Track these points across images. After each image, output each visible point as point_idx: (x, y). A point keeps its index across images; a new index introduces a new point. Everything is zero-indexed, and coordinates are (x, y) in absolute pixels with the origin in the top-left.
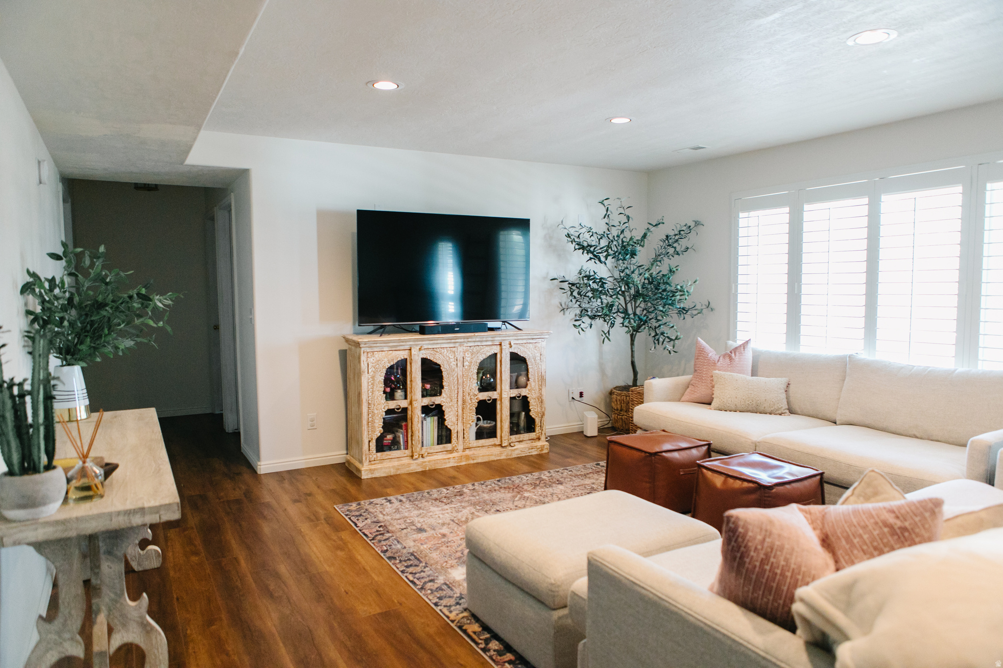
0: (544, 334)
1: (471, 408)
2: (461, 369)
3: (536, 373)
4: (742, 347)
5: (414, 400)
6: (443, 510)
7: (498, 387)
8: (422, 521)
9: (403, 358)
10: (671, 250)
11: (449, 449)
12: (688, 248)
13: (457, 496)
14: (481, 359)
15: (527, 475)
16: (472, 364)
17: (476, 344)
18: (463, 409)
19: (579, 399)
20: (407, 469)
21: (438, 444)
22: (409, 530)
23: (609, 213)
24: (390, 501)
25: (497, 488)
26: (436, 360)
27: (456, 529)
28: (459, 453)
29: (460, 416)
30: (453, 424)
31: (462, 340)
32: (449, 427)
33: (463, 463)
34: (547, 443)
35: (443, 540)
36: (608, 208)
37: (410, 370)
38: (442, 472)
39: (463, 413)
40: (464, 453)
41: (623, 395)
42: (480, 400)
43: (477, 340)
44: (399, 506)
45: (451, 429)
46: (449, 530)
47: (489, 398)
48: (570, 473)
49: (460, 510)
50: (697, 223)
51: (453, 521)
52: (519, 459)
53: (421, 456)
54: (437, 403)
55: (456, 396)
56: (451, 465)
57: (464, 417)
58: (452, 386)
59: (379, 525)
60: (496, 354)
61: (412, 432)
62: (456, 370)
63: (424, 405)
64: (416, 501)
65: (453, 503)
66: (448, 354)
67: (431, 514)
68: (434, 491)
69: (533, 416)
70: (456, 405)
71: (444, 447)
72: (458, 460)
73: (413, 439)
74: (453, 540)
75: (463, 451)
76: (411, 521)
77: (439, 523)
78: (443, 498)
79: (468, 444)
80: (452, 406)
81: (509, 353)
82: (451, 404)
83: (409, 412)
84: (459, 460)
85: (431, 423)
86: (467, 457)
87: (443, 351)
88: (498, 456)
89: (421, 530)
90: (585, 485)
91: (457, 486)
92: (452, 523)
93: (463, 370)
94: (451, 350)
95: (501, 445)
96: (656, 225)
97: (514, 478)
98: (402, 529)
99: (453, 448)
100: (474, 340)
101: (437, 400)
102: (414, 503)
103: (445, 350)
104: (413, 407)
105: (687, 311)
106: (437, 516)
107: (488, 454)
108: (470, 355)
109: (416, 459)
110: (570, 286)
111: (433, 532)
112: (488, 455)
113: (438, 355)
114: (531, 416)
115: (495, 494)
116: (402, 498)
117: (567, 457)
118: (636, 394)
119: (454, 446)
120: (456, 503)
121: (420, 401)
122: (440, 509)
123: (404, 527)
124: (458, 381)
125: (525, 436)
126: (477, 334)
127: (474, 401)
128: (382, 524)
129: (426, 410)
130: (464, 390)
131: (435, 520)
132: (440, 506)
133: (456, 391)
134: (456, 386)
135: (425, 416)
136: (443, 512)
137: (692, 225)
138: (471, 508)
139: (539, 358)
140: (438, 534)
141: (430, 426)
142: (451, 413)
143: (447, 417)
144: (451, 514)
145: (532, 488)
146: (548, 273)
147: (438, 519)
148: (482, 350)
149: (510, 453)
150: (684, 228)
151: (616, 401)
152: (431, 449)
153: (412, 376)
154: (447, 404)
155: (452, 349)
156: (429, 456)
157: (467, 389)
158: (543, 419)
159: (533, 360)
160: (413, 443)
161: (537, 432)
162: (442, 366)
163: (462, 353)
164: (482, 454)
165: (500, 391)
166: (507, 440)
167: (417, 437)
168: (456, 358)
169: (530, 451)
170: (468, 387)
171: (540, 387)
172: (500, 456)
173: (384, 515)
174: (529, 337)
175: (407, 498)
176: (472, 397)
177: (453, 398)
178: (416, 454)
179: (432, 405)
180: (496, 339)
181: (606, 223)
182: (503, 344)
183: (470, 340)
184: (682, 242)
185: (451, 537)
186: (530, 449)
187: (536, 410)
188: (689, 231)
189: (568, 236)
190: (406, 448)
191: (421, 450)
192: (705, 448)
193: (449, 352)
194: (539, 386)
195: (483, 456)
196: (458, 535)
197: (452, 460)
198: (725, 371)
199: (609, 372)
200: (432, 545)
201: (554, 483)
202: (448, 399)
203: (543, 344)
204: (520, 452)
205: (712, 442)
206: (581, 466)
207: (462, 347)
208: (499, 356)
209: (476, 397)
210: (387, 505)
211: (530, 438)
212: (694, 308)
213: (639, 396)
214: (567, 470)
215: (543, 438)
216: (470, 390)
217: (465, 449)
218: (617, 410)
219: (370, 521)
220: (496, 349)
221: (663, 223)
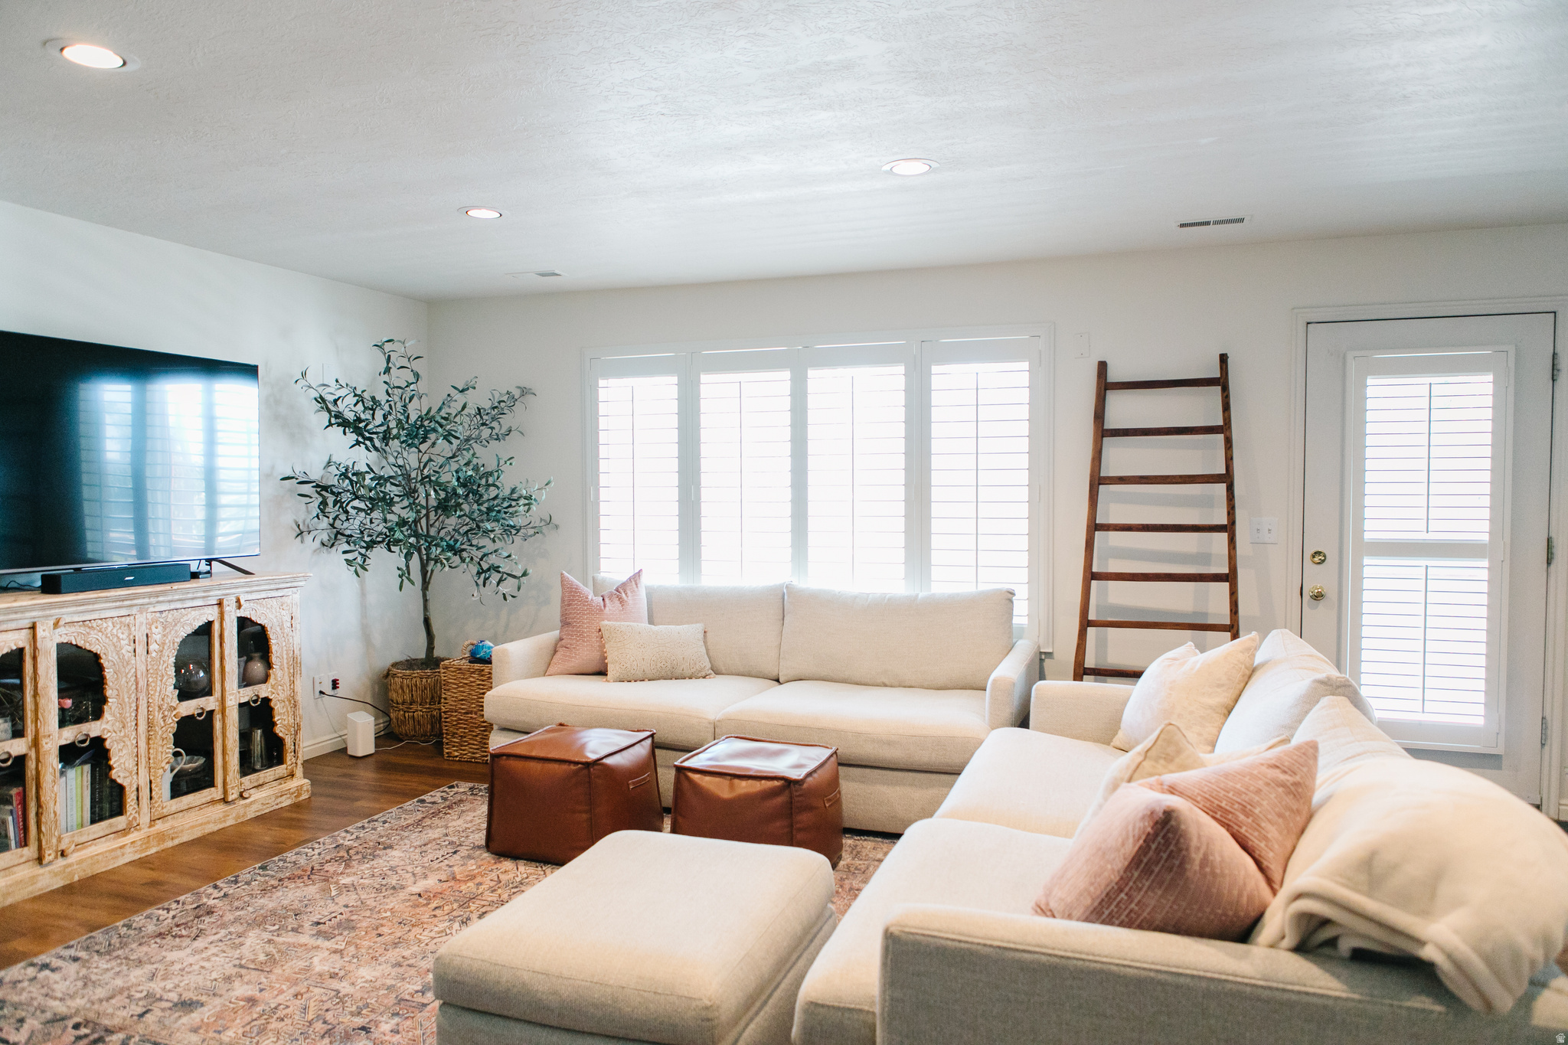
0: (298, 579)
1: (164, 736)
2: (143, 659)
3: (285, 652)
4: (633, 583)
5: (45, 736)
6: (196, 952)
7: (217, 686)
8: (172, 985)
9: (14, 648)
10: (486, 432)
11: (120, 827)
12: (510, 431)
13: (201, 916)
14: (182, 636)
15: (310, 845)
16: (166, 647)
17: (172, 607)
18: (149, 739)
19: (331, 692)
20: (30, 889)
21: (93, 822)
22: (157, 1013)
23: (390, 365)
24: (45, 966)
25: (274, 882)
26: (90, 645)
27: (264, 980)
28: (142, 832)
29: (143, 755)
30: (128, 774)
31: (146, 600)
32: (119, 781)
33: (153, 850)
34: (307, 781)
35: (259, 1009)
36: (389, 356)
37: (31, 671)
38: (115, 878)
39: (149, 749)
40: (152, 829)
41: (415, 677)
42: (182, 718)
43: (177, 597)
44: (84, 972)
45: (125, 784)
46: (251, 987)
47: (200, 711)
48: (387, 825)
49: (237, 941)
50: (525, 392)
51: (241, 966)
52: (260, 819)
53: (59, 853)
54: (93, 735)
55: (134, 714)
56: (127, 860)
57: (152, 757)
58: (126, 696)
59: (70, 1023)
60: (210, 624)
61: (39, 806)
62: (133, 662)
63: (64, 742)
64: (114, 951)
65: (207, 933)
66: (115, 631)
67: (177, 967)
68: (138, 919)
69: (281, 735)
70: (134, 733)
71: (111, 826)
72: (141, 845)
73: (43, 820)
74: (280, 1005)
75: (150, 827)
76: (145, 993)
77: (216, 980)
78: (175, 929)
79: (160, 809)
80: (125, 736)
81: (236, 620)
82: (122, 734)
83: (31, 765)
84: (144, 847)
85: (79, 778)
86: (161, 837)
87: (105, 625)
88: (221, 823)
89: (187, 1006)
90: (434, 840)
91: (182, 898)
92: (243, 971)
93: (147, 661)
94: (121, 622)
95: (225, 800)
96: (462, 391)
97: (290, 856)
98: (141, 1015)
99: (130, 823)
100: (170, 598)
101: (93, 729)
102: (115, 954)
103: (110, 624)
104: (42, 751)
105: (518, 531)
106: (196, 967)
107: (200, 822)
108: (160, 629)
109: (50, 863)
110: (319, 490)
111: (217, 1001)
112: (201, 824)
113: (94, 635)
114: (276, 735)
115: (281, 893)
116: (72, 952)
117: (357, 799)
118: (453, 672)
119: (130, 819)
120: (214, 931)
121: (56, 736)
122: (188, 951)
123: (140, 1010)
124: (137, 684)
125: (268, 774)
126: (176, 586)
127: (170, 721)
128: (77, 1019)
129: (69, 754)
130: (150, 701)
131: (201, 977)
132: (184, 945)
133: (134, 705)
134: (133, 695)
135: (63, 767)
136: (204, 955)
137: (517, 393)
138: (257, 931)
139: (289, 625)
140: (233, 1000)
141: (74, 787)
142: (124, 752)
143: (115, 762)
144: (225, 955)
145: (343, 866)
146: (273, 467)
147: (203, 971)
148: (185, 618)
149: (242, 812)
150: (505, 398)
151: (402, 688)
152: (81, 834)
153: (39, 685)
154: (114, 734)
155: (123, 619)
156: (78, 850)
157: (156, 700)
158: (298, 736)
159: (278, 629)
160: (43, 829)
161: (289, 763)
162: (102, 655)
163: (144, 627)
164: (187, 826)
165: (220, 694)
166: (236, 788)
167: (52, 815)
168: (132, 637)
169: (278, 800)
170: (157, 694)
171: (292, 678)
172: (225, 821)
173: (61, 1000)
174: (273, 587)
175: (87, 949)
176: (166, 713)
177: (128, 720)
178: (50, 852)
179: (83, 741)
180: (211, 593)
181: (385, 382)
182: (225, 603)
183: (161, 599)
184: (505, 420)
185: (270, 999)
186: (277, 797)
187: (286, 722)
188: (513, 404)
189: (321, 400)
190: (24, 842)
191: (60, 842)
192: (649, 741)
193: (118, 626)
194: (290, 677)
195: (193, 827)
196: (281, 992)
197: (128, 850)
198: (616, 620)
199: (377, 639)
200: (243, 1027)
201: (375, 848)
202: (117, 724)
203: (295, 597)
204: (260, 807)
205: (655, 731)
206: (395, 809)
207: (144, 614)
208: (216, 627)
209: (174, 713)
210: (47, 978)
211: (277, 776)
212: (530, 526)
213: (459, 675)
214: (376, 821)
215: (299, 772)
216: (163, 700)
217: (153, 821)
218: (403, 703)
219: (36, 1023)
220: (211, 614)
221: (474, 388)
